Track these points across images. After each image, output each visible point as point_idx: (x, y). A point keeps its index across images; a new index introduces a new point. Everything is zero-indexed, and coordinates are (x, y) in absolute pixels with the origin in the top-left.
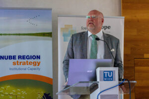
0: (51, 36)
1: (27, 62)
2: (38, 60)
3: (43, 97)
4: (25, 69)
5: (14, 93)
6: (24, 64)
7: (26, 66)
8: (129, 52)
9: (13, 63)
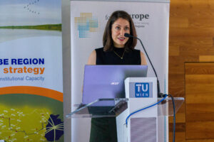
0: (60, 30)
1: (25, 68)
2: (41, 66)
3: (49, 120)
4: (22, 79)
5: (5, 114)
6: (21, 71)
7: (24, 75)
8: (177, 53)
9: (5, 70)
